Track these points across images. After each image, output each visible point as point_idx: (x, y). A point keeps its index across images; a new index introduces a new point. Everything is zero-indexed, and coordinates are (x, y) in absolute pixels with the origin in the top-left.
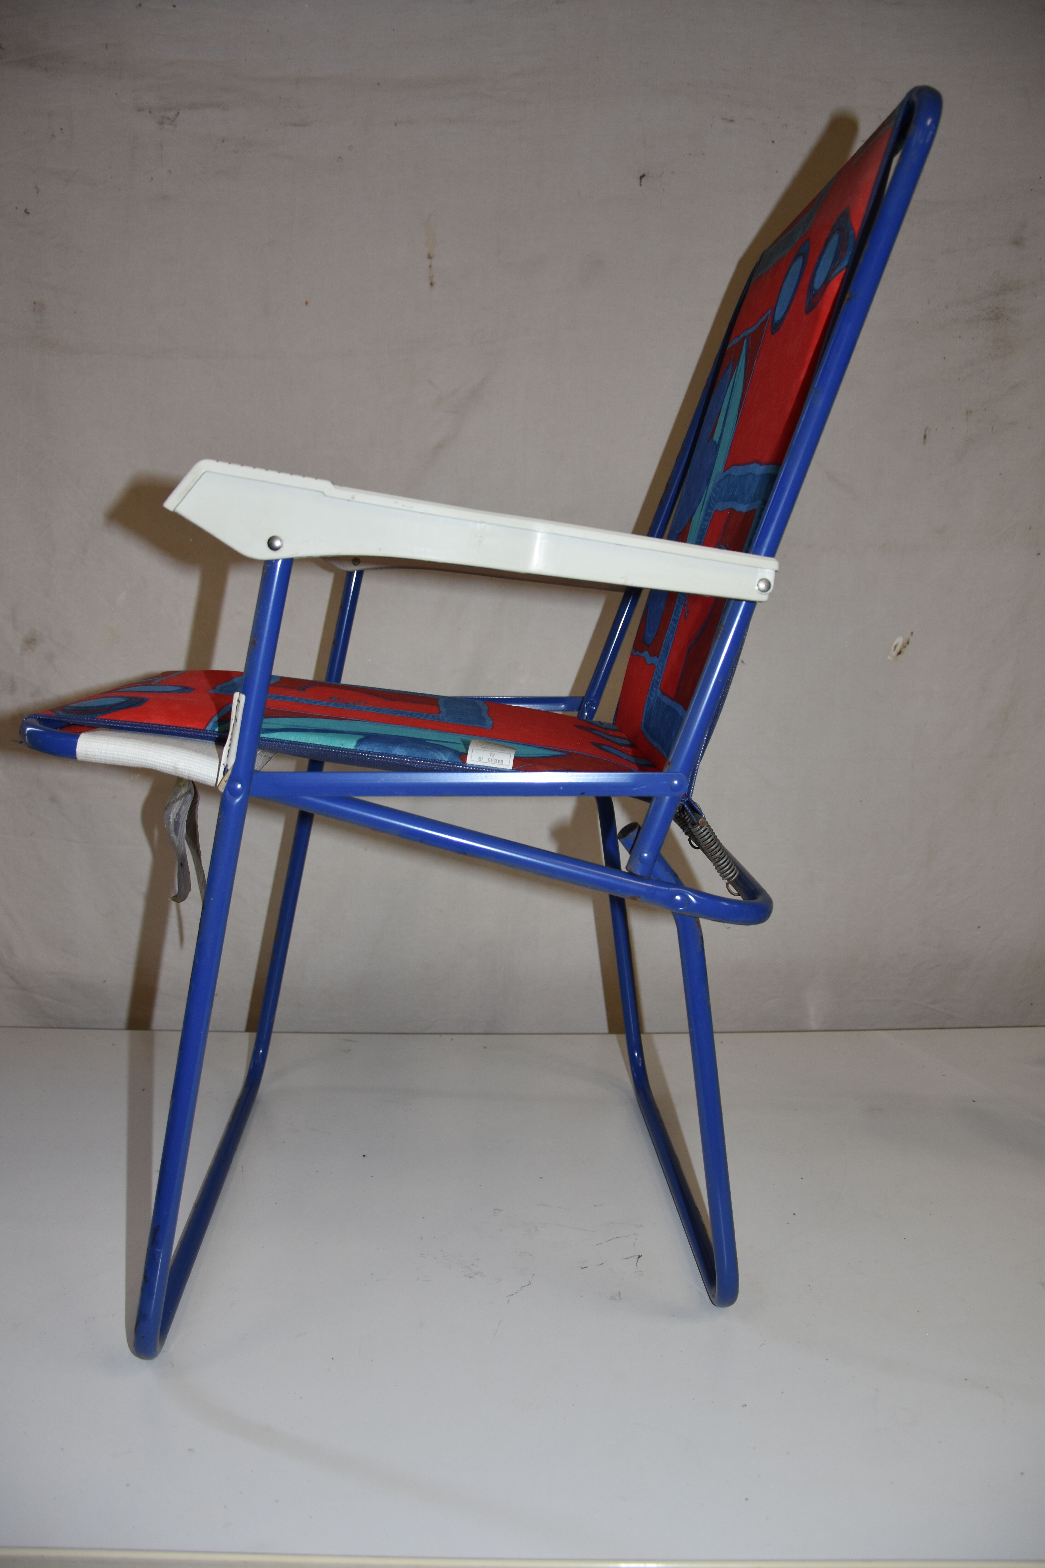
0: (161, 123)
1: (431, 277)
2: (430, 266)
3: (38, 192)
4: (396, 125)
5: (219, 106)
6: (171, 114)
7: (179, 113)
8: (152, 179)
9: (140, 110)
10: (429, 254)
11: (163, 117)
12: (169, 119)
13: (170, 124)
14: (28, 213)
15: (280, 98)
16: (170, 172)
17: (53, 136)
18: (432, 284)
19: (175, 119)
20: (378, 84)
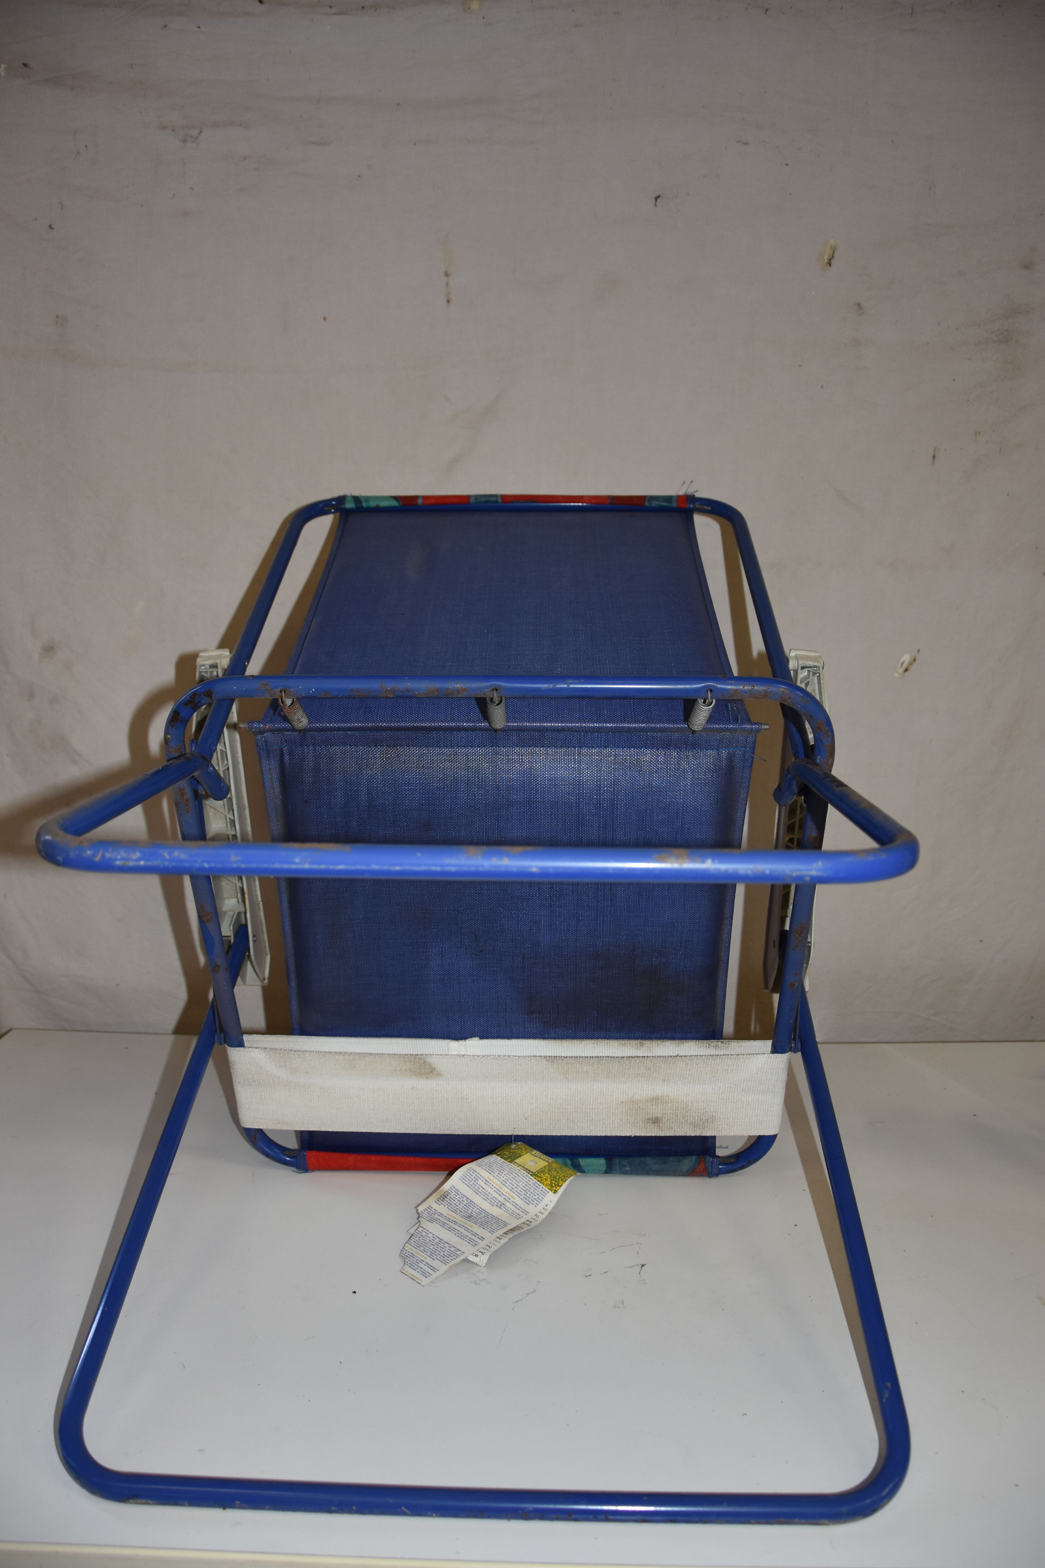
0: (184, 141)
1: (448, 294)
2: (447, 284)
3: (62, 208)
4: (415, 144)
5: (241, 125)
6: (194, 133)
7: (201, 131)
8: (174, 196)
9: (164, 128)
10: (446, 272)
11: (186, 135)
12: (192, 137)
13: (193, 142)
14: (52, 228)
15: (301, 117)
16: (192, 188)
17: (78, 153)
18: (448, 301)
19: (197, 137)
20: (398, 104)
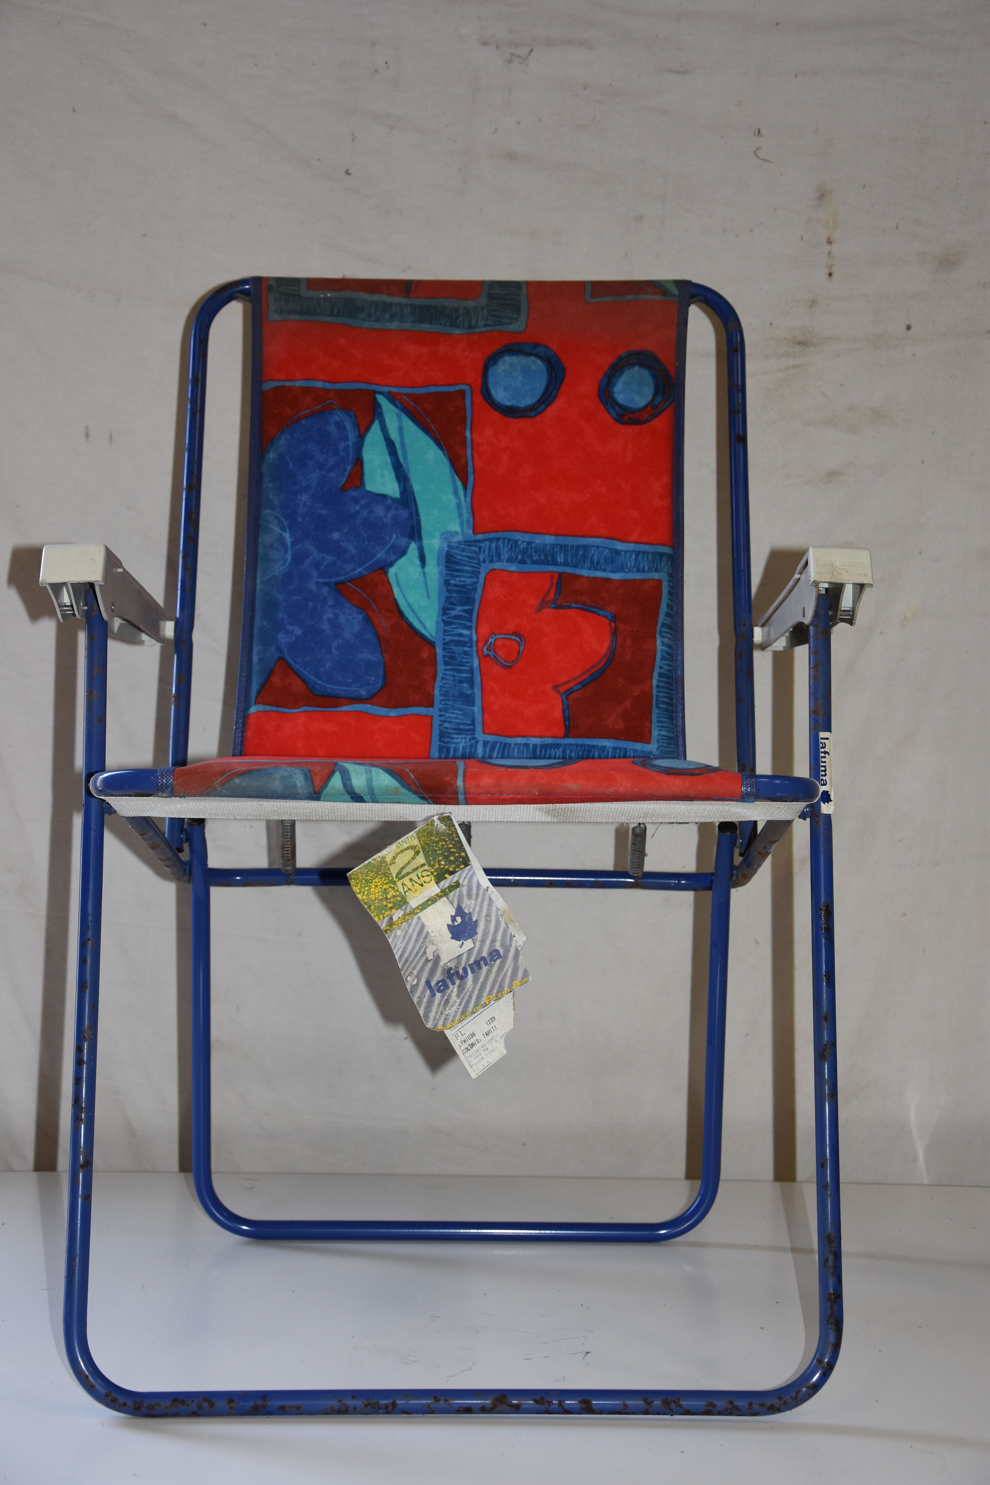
0: (510, 61)
1: (830, 267)
2: (829, 253)
3: (353, 140)
4: (796, 76)
5: (581, 44)
6: (523, 51)
7: (532, 50)
8: (496, 130)
9: (485, 43)
10: (829, 239)
11: (512, 54)
12: (520, 56)
13: (520, 63)
14: (350, 174)
15: (657, 37)
16: (519, 123)
17: (376, 71)
18: (830, 275)
19: (527, 58)
20: (777, 24)
